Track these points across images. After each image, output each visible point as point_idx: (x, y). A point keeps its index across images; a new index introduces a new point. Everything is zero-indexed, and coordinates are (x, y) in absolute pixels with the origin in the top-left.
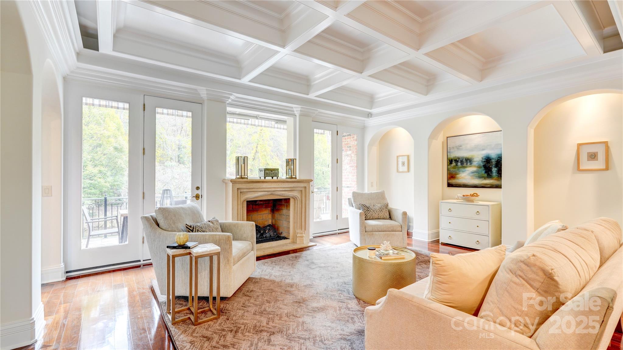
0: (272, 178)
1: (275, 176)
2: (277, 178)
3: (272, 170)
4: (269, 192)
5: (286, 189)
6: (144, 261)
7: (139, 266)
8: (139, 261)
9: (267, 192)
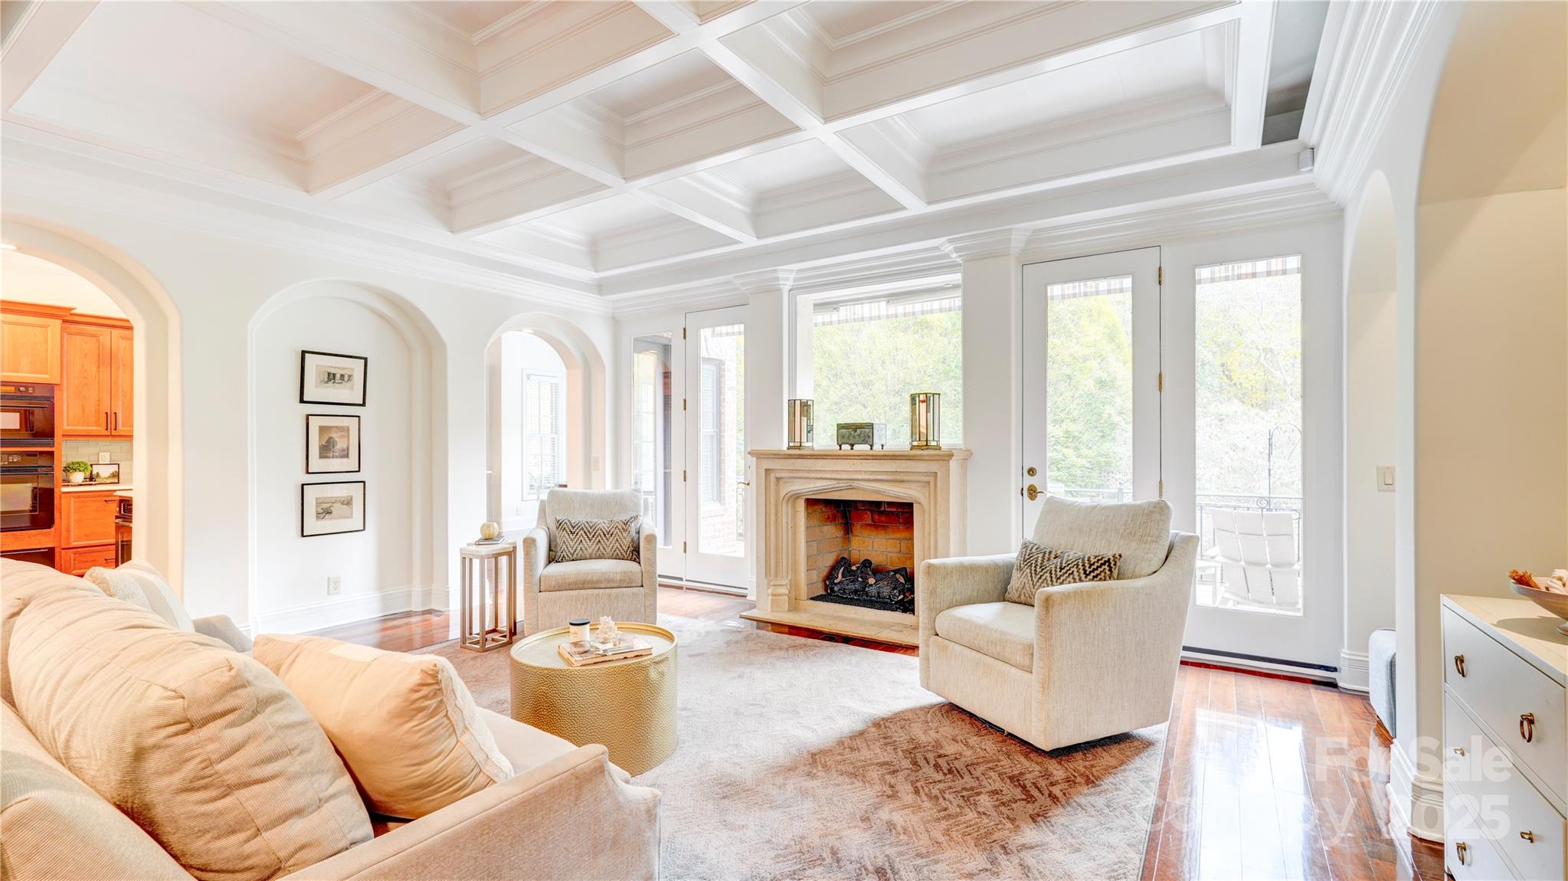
0: (852, 446)
1: (864, 442)
2: (871, 446)
3: (856, 427)
4: (840, 482)
5: (879, 477)
6: (686, 580)
7: (680, 588)
8: (681, 579)
9: (836, 482)
